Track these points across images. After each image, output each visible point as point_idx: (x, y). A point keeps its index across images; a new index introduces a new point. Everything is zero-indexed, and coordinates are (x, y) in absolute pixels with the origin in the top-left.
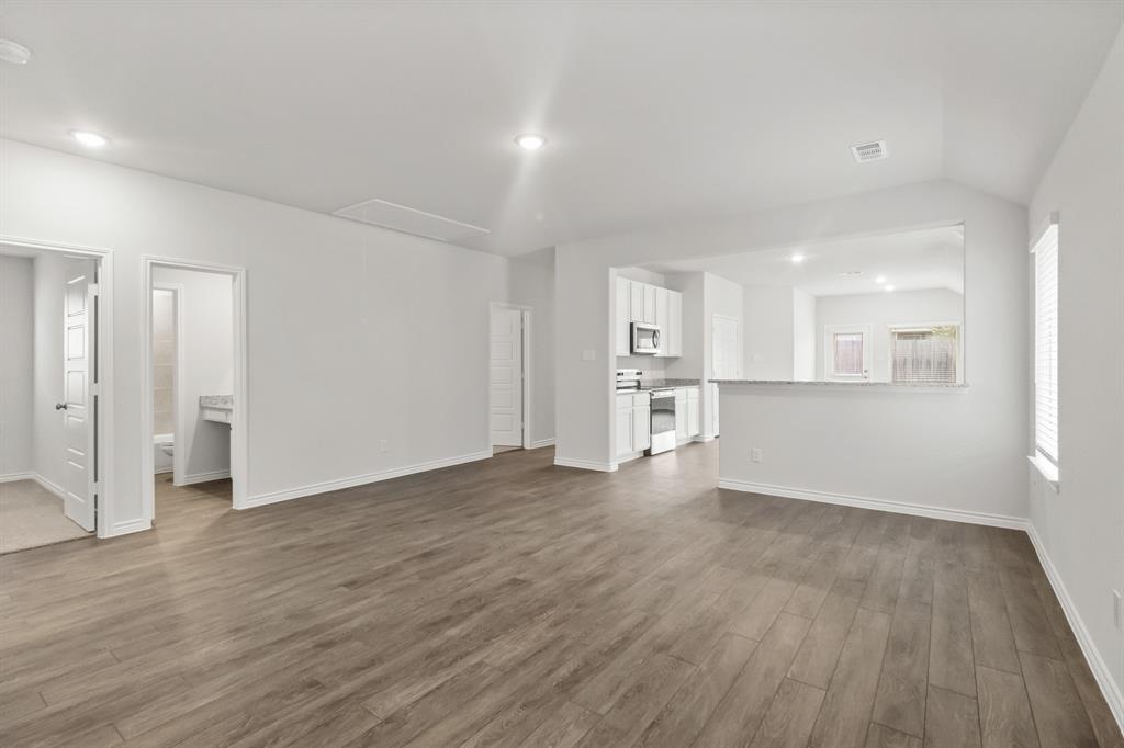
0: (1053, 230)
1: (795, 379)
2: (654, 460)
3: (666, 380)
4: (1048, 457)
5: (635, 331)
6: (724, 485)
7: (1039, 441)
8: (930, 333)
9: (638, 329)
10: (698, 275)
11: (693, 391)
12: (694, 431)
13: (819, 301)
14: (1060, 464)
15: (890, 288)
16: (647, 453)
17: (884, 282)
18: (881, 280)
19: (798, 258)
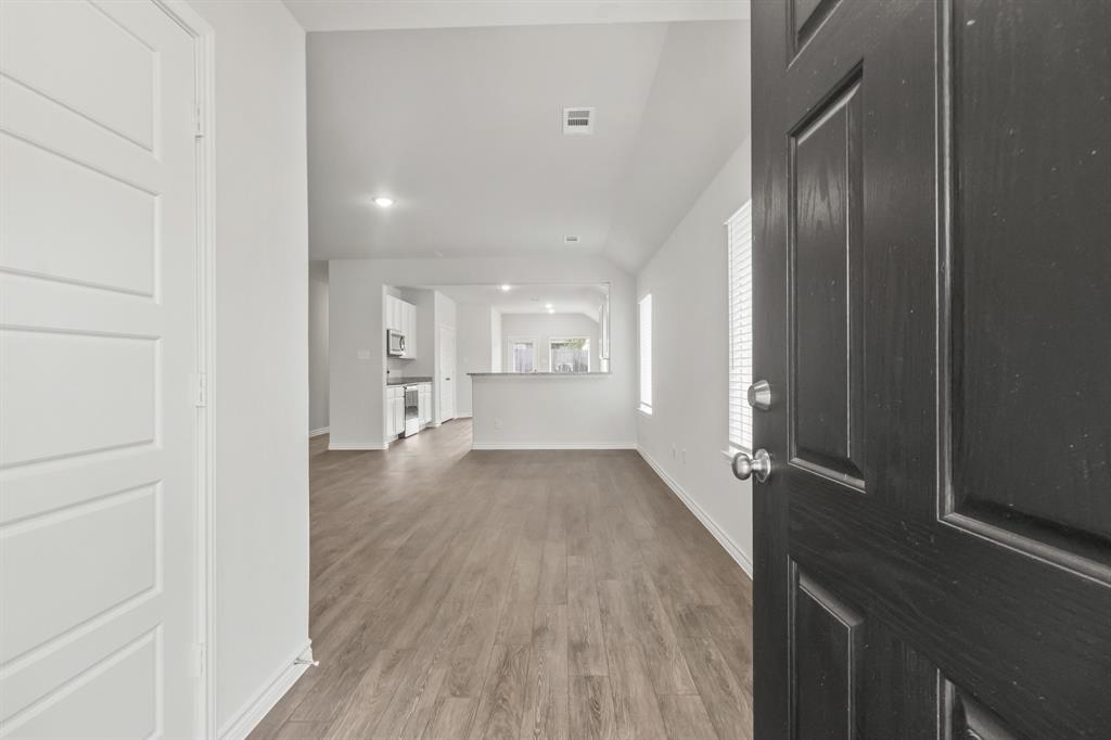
0: (649, 296)
1: (493, 372)
2: (407, 441)
3: (403, 378)
4: (647, 405)
5: (391, 337)
6: (476, 447)
7: (642, 400)
8: (562, 344)
9: (394, 335)
10: (431, 292)
11: (427, 386)
12: (429, 419)
13: (505, 317)
14: (654, 406)
15: (551, 311)
16: (402, 436)
17: (550, 307)
18: (549, 306)
19: (506, 288)
